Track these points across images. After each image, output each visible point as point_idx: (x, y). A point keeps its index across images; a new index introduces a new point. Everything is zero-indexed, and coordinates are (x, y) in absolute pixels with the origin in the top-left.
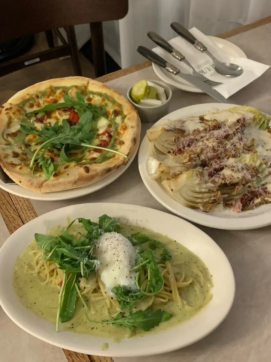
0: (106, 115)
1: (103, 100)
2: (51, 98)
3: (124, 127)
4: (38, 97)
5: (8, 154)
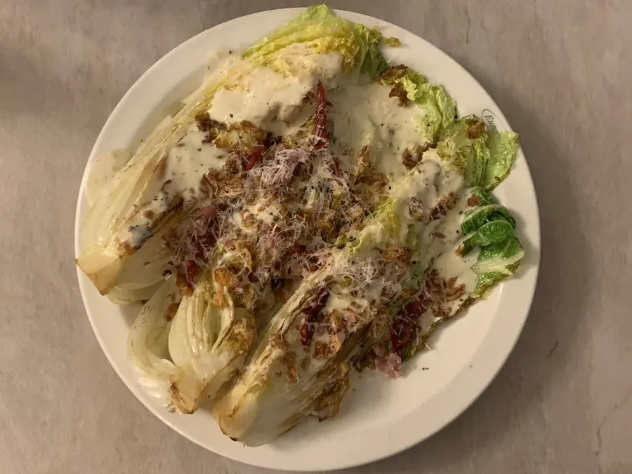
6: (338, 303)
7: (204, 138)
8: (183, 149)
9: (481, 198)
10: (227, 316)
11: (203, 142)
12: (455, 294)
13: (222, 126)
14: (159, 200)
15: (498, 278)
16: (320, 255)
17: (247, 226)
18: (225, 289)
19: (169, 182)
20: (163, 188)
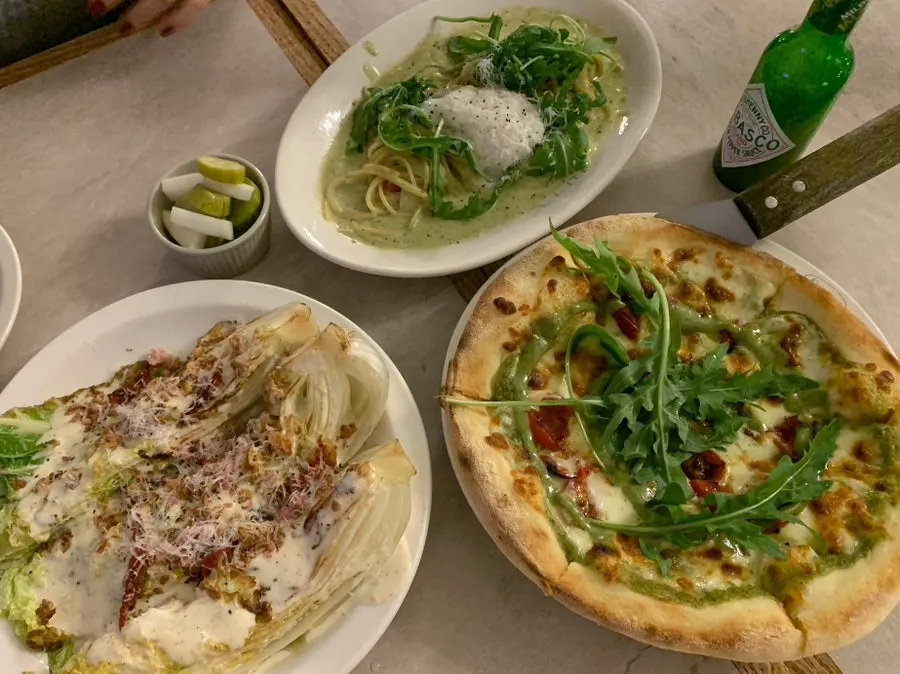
5: (727, 276)
6: (180, 403)
7: (268, 593)
8: (292, 584)
9: (11, 485)
10: (288, 408)
11: (269, 589)
12: (77, 408)
13: (245, 605)
14: (325, 525)
15: (32, 412)
16: (185, 452)
17: (248, 492)
18: (284, 432)
19: (314, 548)
20: (321, 539)
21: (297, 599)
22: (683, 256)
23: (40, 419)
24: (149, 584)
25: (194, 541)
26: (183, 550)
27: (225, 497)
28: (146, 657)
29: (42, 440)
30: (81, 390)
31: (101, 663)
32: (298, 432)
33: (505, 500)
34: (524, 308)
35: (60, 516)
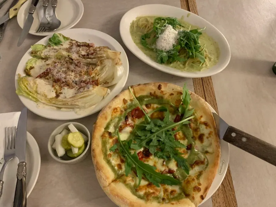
0: (117, 141)
1: (110, 155)
2: (151, 191)
3: (115, 110)
4: (163, 199)
5: (208, 138)
6: (83, 53)
7: (61, 94)
8: (66, 96)
10: (98, 68)
11: (62, 94)
12: (72, 43)
13: (56, 93)
14: (80, 91)
15: (64, 37)
16: (76, 62)
17: (77, 76)
18: (93, 71)
19: (76, 94)
20: (78, 93)
21: (64, 99)
22: (206, 124)
23: (64, 39)
24: (48, 76)
25: (59, 75)
26: (56, 75)
27: (73, 74)
28: (34, 86)
29: (61, 43)
30: (75, 40)
31: (28, 81)
32: (96, 74)
33: (110, 107)
34: (162, 92)
35: (48, 55)
